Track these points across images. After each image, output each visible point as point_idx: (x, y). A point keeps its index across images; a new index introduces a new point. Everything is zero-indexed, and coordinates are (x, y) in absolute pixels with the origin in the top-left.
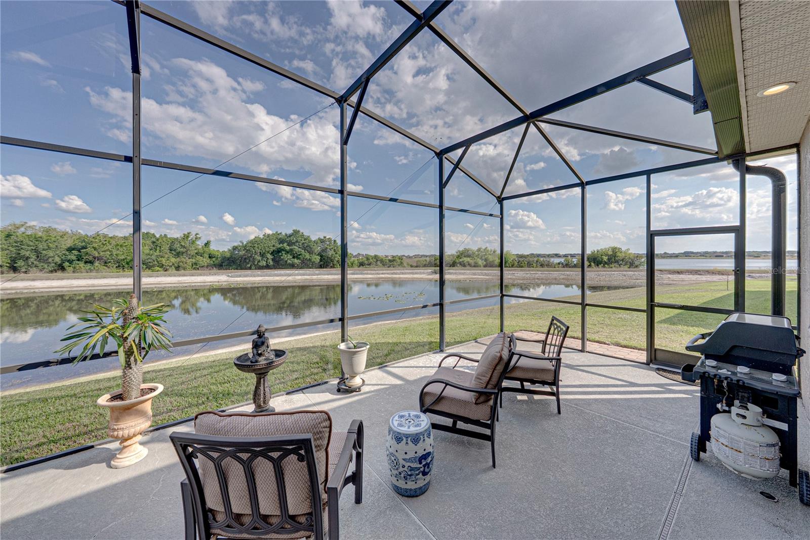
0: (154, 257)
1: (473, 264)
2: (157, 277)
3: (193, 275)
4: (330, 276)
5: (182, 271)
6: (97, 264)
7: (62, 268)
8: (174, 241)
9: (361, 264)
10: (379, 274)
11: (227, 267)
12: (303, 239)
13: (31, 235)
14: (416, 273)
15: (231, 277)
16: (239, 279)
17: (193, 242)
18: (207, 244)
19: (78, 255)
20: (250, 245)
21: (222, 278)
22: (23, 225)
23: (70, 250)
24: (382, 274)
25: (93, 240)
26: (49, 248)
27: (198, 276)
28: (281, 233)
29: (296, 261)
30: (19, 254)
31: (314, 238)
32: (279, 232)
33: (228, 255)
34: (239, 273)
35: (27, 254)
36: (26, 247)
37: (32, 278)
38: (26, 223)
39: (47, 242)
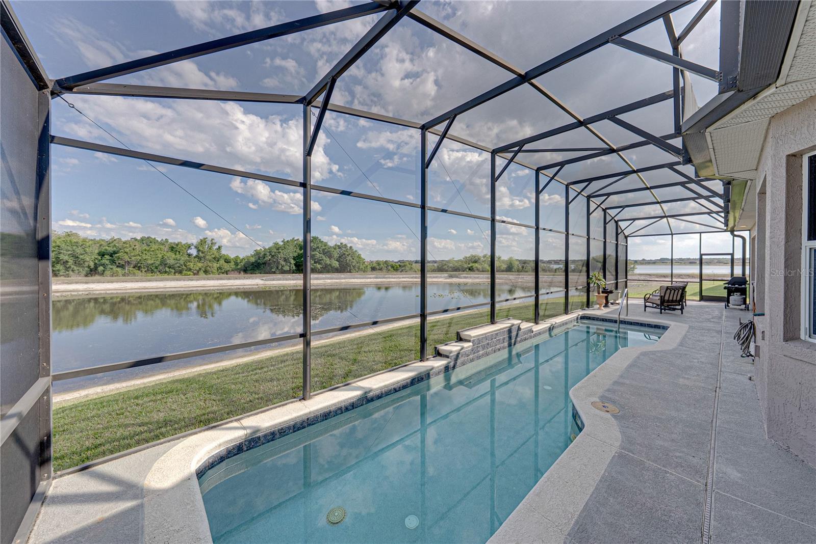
1: (481, 270)
2: (197, 280)
3: (229, 279)
4: (356, 280)
5: (212, 275)
6: (127, 268)
8: (190, 246)
9: (373, 269)
10: (400, 278)
12: (323, 246)
14: (434, 277)
15: (265, 280)
17: (210, 247)
18: (219, 249)
19: (109, 260)
24: (403, 278)
25: (125, 245)
28: (298, 240)
29: (319, 266)
30: (59, 258)
31: (331, 244)
32: (295, 239)
33: (251, 260)
34: (272, 277)
35: (66, 258)
36: (65, 252)
39: (83, 247)
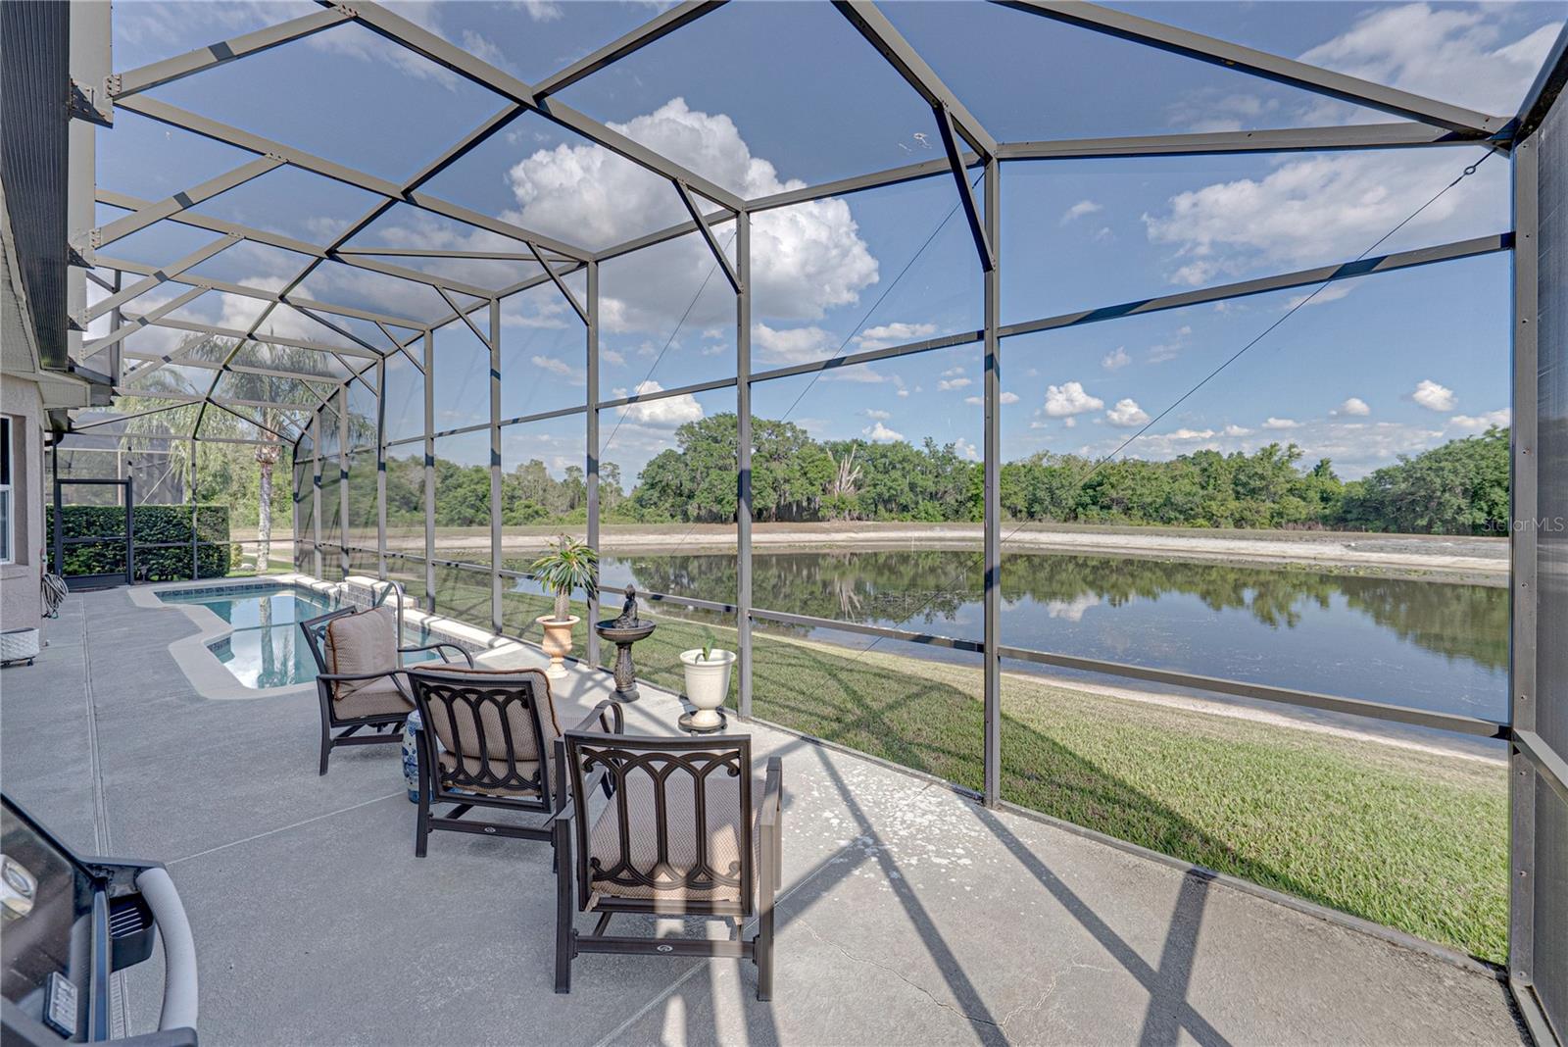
0: (1197, 499)
5: (1248, 530)
6: (1114, 510)
7: (1072, 516)
8: (1241, 465)
11: (1358, 524)
13: (1046, 468)
16: (1374, 556)
17: (1279, 467)
18: (1321, 468)
20: (1427, 464)
21: (1331, 551)
22: (1045, 455)
23: (1085, 487)
26: (1063, 486)
27: (1272, 540)
33: (1360, 493)
34: (1381, 542)
37: (1039, 528)
38: (1048, 451)
